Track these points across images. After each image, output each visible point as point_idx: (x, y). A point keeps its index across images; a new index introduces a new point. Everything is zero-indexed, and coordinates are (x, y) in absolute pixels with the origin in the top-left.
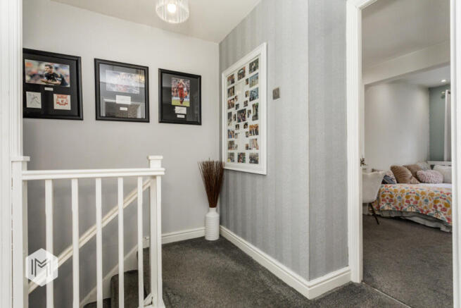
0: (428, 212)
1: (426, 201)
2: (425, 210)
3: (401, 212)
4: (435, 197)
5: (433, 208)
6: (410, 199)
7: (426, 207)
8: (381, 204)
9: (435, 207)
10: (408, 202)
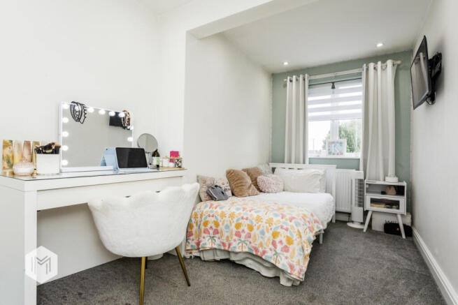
0: (264, 252)
1: (263, 233)
2: (261, 250)
3: (229, 252)
4: (273, 227)
5: (271, 246)
6: (240, 230)
7: (261, 245)
8: (201, 239)
9: (274, 243)
10: (238, 234)
